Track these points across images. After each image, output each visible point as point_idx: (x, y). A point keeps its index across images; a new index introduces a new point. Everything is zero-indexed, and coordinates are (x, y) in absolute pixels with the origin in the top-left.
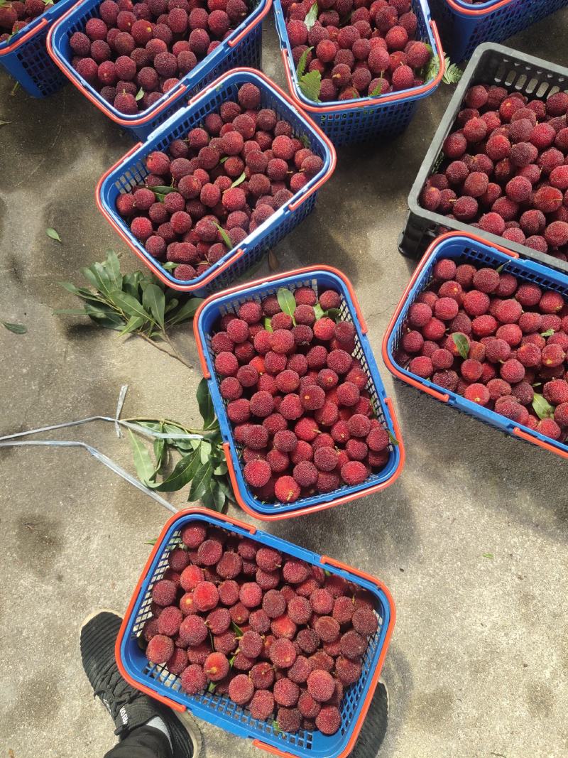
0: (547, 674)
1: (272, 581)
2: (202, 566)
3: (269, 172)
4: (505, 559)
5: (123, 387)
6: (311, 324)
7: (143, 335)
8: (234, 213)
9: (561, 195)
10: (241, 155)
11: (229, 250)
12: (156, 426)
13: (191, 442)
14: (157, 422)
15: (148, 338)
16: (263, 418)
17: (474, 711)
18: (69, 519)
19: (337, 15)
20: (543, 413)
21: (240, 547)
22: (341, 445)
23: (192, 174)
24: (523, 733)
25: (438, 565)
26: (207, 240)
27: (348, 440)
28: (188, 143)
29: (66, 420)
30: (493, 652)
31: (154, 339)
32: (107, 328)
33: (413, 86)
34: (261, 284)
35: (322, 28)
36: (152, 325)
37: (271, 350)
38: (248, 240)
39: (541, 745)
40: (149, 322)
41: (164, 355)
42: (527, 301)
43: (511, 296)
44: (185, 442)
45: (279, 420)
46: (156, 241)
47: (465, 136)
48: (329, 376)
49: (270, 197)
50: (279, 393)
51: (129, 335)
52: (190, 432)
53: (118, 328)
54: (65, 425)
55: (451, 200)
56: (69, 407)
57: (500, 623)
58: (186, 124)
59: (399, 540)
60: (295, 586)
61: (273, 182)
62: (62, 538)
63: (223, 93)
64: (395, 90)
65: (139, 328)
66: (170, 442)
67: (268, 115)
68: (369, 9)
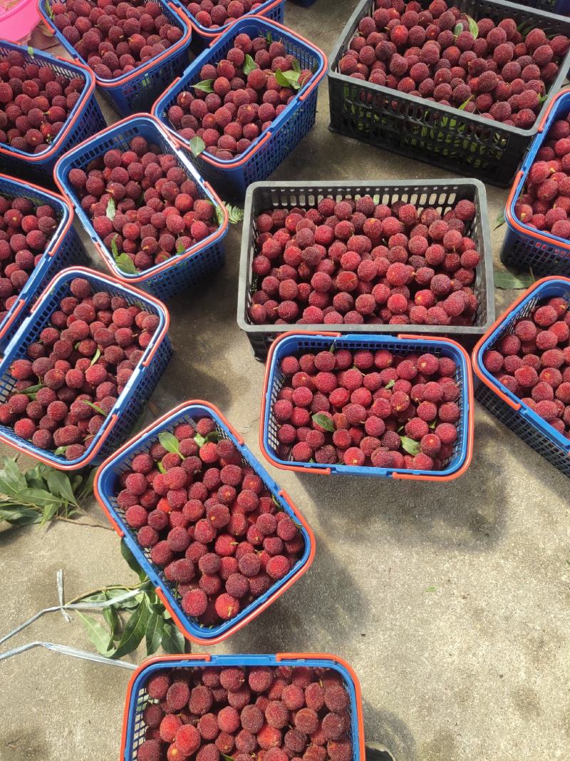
0: (522, 675)
1: (243, 698)
2: (176, 712)
3: (118, 341)
4: (446, 586)
5: (58, 573)
6: (196, 452)
7: (61, 518)
8: (100, 386)
9: (354, 274)
10: (90, 337)
11: (106, 418)
12: (99, 596)
13: (136, 598)
14: (99, 592)
15: (66, 519)
16: (184, 552)
17: (476, 740)
18: (47, 722)
19: (132, 200)
20: (414, 450)
21: (204, 679)
22: (259, 547)
23: (54, 367)
24: (525, 741)
25: (392, 616)
26: (84, 417)
27: (263, 540)
28: (42, 343)
29: (14, 626)
30: (469, 675)
31: (72, 517)
32: (26, 525)
33: (209, 233)
34: (141, 437)
35: (122, 215)
36: (66, 506)
37: (169, 489)
38: (118, 404)
39: (545, 744)
40: (63, 504)
41: (87, 528)
42: (364, 365)
43: (351, 366)
44: (130, 601)
45: (197, 547)
46: (41, 435)
47: (266, 255)
48: (226, 492)
49: (127, 361)
50: (190, 524)
51: (49, 523)
52: (132, 589)
53: (37, 521)
54: (15, 631)
55: (274, 309)
56: (13, 613)
57: (465, 646)
58: (35, 329)
59: (350, 609)
60: (265, 694)
61: (124, 348)
62: (45, 743)
63: (58, 293)
64: (198, 241)
65: (55, 514)
66: (117, 606)
67: (100, 298)
68: (154, 187)
